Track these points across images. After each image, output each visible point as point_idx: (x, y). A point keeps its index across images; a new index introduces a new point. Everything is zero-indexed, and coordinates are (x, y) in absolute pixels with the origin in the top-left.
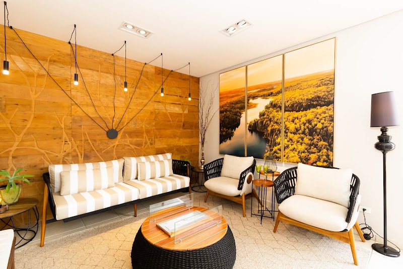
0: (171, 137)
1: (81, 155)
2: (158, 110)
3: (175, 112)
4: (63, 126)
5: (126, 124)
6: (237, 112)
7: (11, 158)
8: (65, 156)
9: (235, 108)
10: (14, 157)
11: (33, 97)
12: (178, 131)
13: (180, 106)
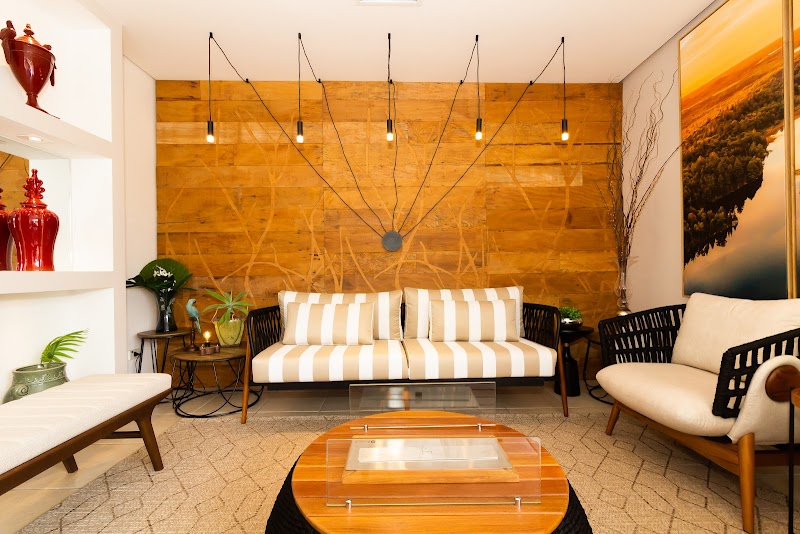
0: (531, 250)
1: (339, 280)
2: (494, 183)
3: (541, 185)
4: (311, 228)
5: (419, 220)
6: (750, 141)
7: (247, 278)
8: (315, 280)
9: (740, 131)
10: (251, 278)
11: (274, 183)
12: (552, 234)
13: (557, 168)
